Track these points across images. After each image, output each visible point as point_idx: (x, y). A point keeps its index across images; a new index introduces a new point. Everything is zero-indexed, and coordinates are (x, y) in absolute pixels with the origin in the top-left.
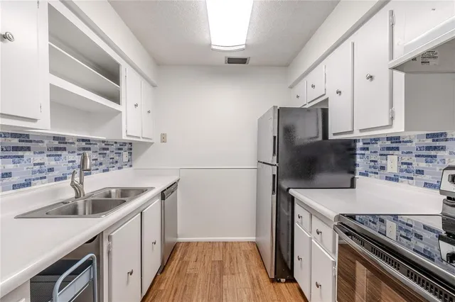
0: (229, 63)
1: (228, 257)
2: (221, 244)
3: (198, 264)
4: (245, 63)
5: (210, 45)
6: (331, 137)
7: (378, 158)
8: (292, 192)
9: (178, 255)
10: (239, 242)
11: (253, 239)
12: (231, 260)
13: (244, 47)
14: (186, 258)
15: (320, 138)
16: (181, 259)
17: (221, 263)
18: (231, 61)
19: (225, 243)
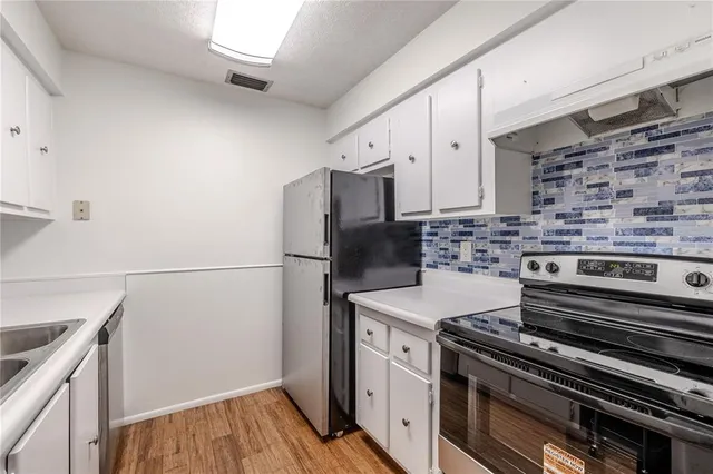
0: (232, 82)
1: (240, 424)
2: (221, 406)
3: (184, 456)
4: (261, 89)
5: (208, 40)
6: (399, 217)
7: (449, 245)
8: (352, 297)
9: (132, 452)
10: (252, 395)
11: (277, 382)
12: (247, 428)
13: (269, 62)
14: (152, 454)
15: (382, 219)
16: (142, 458)
17: (232, 440)
18: (237, 79)
19: (228, 402)
